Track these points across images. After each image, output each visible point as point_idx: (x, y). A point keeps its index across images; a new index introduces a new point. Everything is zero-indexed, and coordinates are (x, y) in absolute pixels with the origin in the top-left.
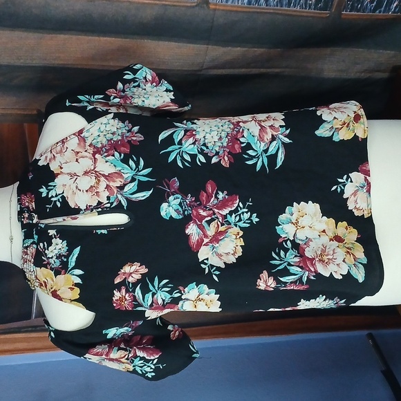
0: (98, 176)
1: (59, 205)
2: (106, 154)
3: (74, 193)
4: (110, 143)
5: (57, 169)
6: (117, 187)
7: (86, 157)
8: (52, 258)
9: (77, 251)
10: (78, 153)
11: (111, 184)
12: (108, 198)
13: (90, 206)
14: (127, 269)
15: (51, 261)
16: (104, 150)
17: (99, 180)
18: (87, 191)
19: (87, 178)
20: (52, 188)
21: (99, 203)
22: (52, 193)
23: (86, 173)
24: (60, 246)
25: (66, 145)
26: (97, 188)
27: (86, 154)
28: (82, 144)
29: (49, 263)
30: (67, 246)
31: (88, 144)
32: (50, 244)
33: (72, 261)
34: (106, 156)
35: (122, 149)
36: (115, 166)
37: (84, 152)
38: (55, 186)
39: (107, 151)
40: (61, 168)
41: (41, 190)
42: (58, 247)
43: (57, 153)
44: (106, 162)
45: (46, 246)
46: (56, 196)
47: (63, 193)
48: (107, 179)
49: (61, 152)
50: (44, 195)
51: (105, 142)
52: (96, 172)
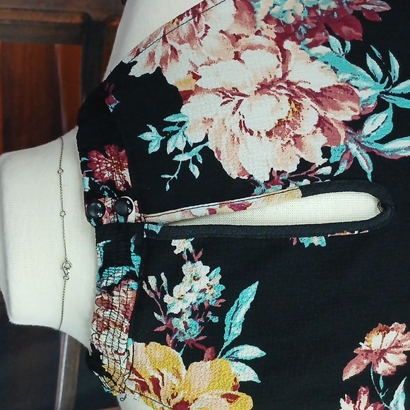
0: (296, 94)
1: (196, 171)
2: (309, 40)
3: (235, 140)
4: (313, 15)
5: (186, 82)
6: (346, 123)
7: (261, 47)
8: (179, 315)
9: (248, 295)
10: (238, 37)
11: (331, 115)
12: (326, 152)
13: (279, 173)
14: (375, 341)
15: (178, 324)
16: (303, 31)
17: (299, 106)
18: (269, 134)
19: (267, 101)
20: (175, 128)
21: (304, 165)
22: (176, 143)
23: (264, 87)
24: (203, 282)
25: (203, 22)
26: (294, 125)
27: (258, 40)
28: (246, 15)
29: (171, 331)
30: (221, 282)
31: (260, 15)
32: (176, 278)
33: (235, 323)
34: (310, 46)
35: (345, 29)
36: (335, 70)
37: (252, 36)
38: (182, 124)
39: (310, 33)
40: (196, 77)
41: (146, 136)
42: (198, 286)
43: (181, 42)
44: (313, 59)
45: (165, 284)
46: (188, 148)
47: (206, 139)
48: (318, 102)
49: (191, 38)
50: (154, 148)
51: (300, 11)
52: (289, 83)
